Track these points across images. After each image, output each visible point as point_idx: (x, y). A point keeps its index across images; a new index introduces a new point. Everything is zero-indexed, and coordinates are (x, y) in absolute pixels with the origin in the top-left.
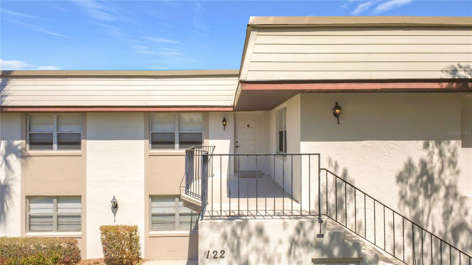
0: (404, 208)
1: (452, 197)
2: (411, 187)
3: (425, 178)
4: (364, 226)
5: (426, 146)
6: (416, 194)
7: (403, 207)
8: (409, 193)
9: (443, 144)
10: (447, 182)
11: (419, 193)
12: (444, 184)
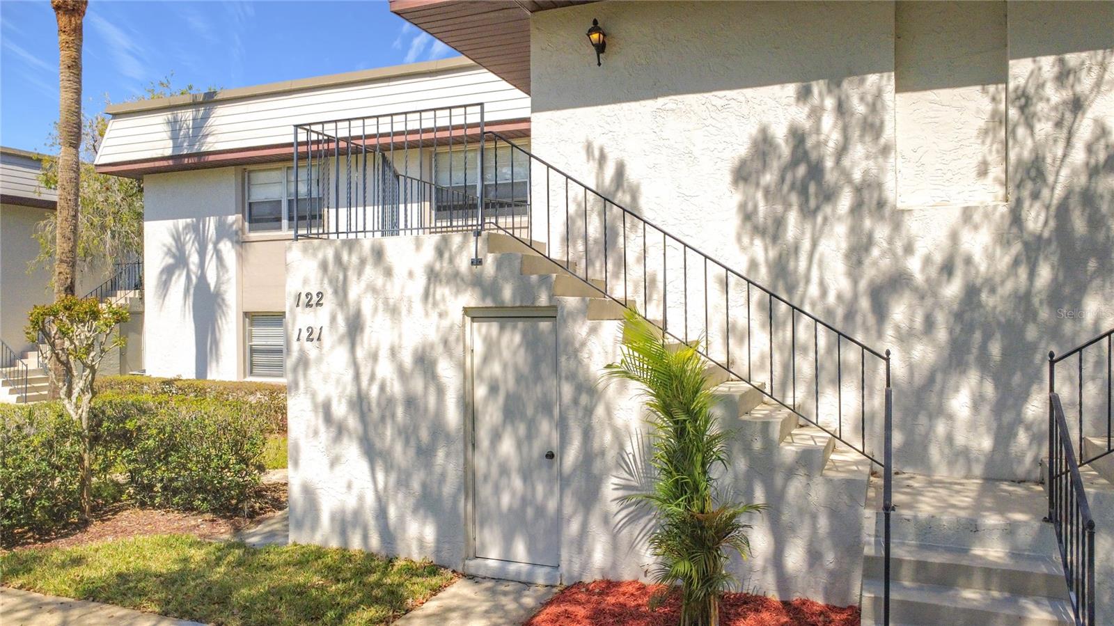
0: (752, 244)
1: (870, 211)
2: (767, 192)
3: (801, 170)
4: (661, 286)
5: (804, 94)
6: (779, 208)
7: (748, 241)
8: (762, 207)
9: (845, 85)
10: (857, 176)
11: (788, 206)
12: (849, 181)
